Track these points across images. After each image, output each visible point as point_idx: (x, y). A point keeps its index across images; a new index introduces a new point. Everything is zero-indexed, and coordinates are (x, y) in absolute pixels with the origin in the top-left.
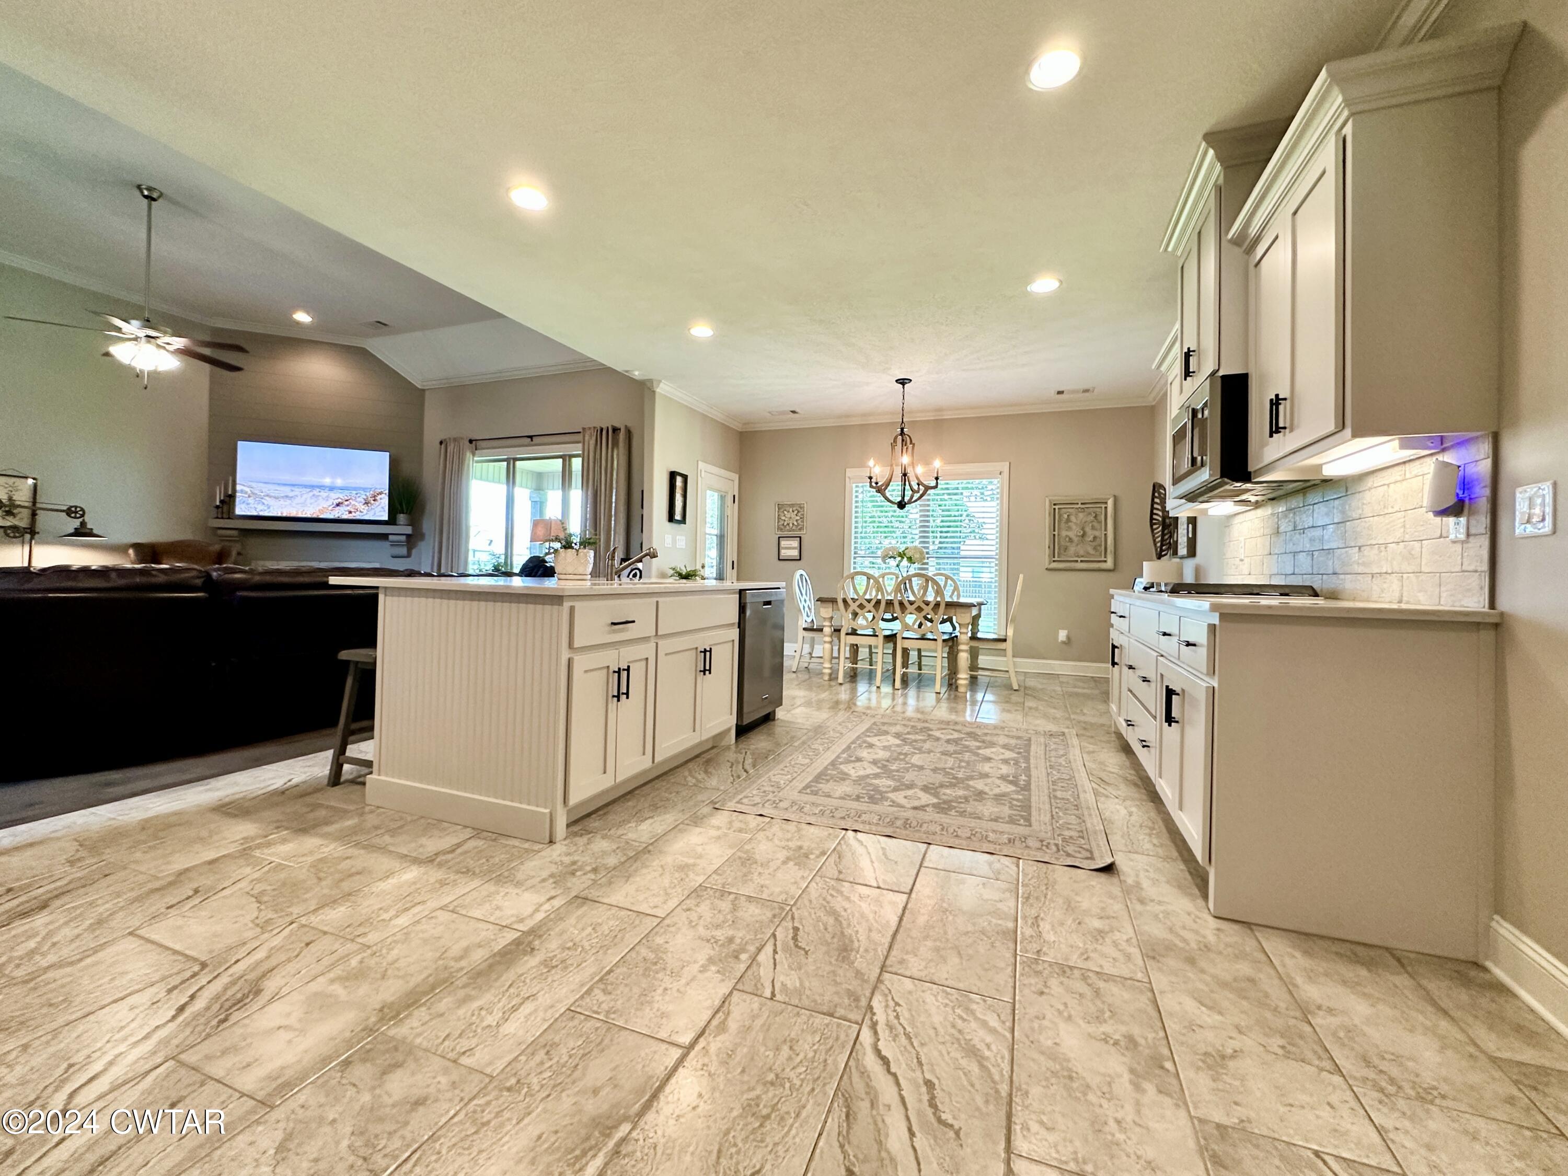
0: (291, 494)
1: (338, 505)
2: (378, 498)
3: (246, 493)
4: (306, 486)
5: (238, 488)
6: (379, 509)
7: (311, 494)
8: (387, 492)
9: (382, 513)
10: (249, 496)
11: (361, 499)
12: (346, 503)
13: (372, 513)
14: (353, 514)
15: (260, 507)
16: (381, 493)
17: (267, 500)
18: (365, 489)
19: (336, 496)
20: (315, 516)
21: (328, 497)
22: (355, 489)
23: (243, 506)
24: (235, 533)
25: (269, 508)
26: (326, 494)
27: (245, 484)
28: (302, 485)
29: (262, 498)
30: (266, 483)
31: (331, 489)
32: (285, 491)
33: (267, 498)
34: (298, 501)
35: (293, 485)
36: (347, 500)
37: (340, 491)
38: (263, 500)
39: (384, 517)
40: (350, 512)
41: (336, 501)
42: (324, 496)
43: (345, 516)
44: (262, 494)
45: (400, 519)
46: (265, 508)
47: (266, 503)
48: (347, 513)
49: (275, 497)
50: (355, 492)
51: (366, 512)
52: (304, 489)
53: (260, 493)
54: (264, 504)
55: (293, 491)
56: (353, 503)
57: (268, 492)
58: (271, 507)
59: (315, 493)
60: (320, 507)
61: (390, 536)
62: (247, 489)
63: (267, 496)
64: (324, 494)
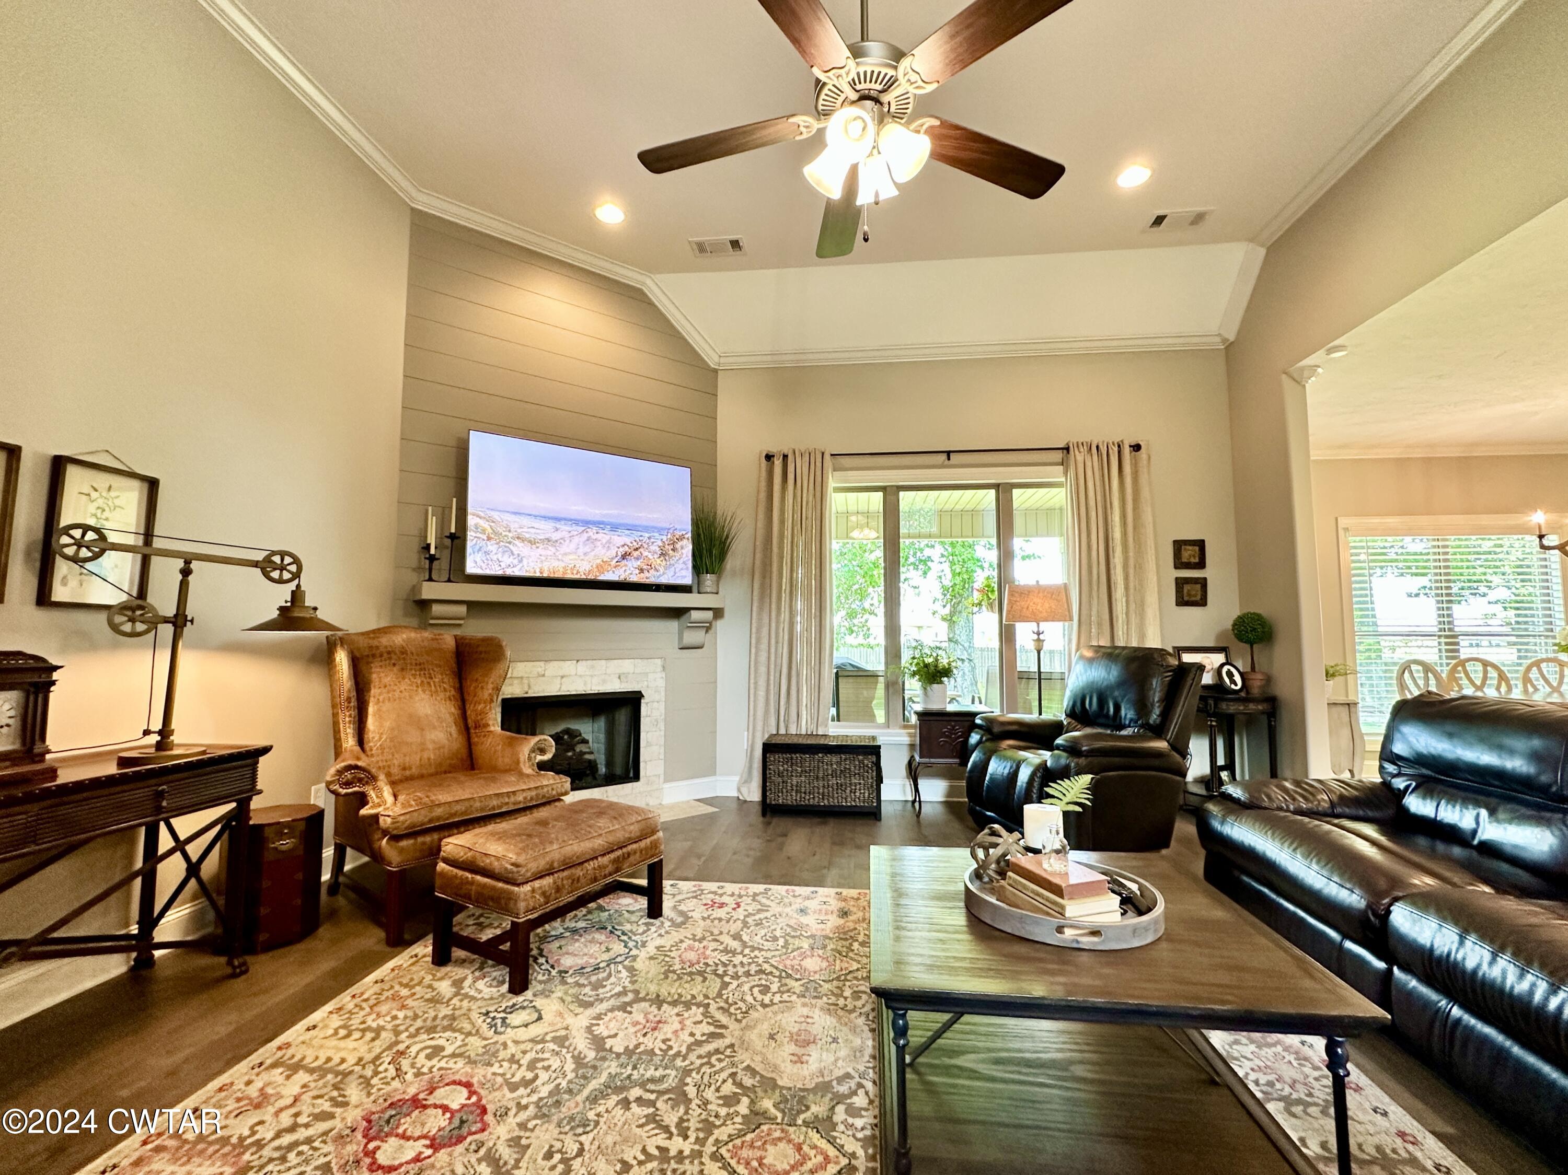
0: (555, 536)
1: (624, 556)
2: (678, 546)
3: (484, 531)
4: (576, 522)
5: (471, 521)
6: (680, 566)
7: (585, 535)
8: (690, 535)
9: (684, 573)
10: (489, 539)
11: (654, 548)
12: (636, 554)
13: (670, 573)
14: (646, 574)
15: (507, 560)
16: (681, 538)
17: (520, 548)
18: (660, 530)
19: (621, 540)
20: (591, 577)
21: (609, 542)
22: (646, 529)
23: (479, 557)
24: (463, 609)
25: (521, 561)
26: (608, 537)
27: (482, 514)
28: (571, 520)
29: (510, 543)
30: (515, 513)
31: (615, 528)
32: (545, 529)
33: (517, 542)
34: (566, 548)
35: (558, 519)
36: (636, 549)
37: (627, 532)
38: (511, 546)
39: (685, 577)
40: (642, 571)
41: (621, 549)
42: (604, 541)
43: (635, 578)
44: (510, 535)
45: (708, 583)
46: (516, 562)
47: (516, 553)
48: (637, 571)
49: (530, 542)
50: (647, 535)
51: (662, 570)
52: (574, 527)
53: (507, 533)
54: (513, 554)
55: (557, 530)
56: (645, 554)
57: (519, 531)
58: (525, 560)
59: (591, 534)
60: (599, 561)
61: (692, 612)
62: (485, 525)
63: (518, 538)
64: (604, 537)
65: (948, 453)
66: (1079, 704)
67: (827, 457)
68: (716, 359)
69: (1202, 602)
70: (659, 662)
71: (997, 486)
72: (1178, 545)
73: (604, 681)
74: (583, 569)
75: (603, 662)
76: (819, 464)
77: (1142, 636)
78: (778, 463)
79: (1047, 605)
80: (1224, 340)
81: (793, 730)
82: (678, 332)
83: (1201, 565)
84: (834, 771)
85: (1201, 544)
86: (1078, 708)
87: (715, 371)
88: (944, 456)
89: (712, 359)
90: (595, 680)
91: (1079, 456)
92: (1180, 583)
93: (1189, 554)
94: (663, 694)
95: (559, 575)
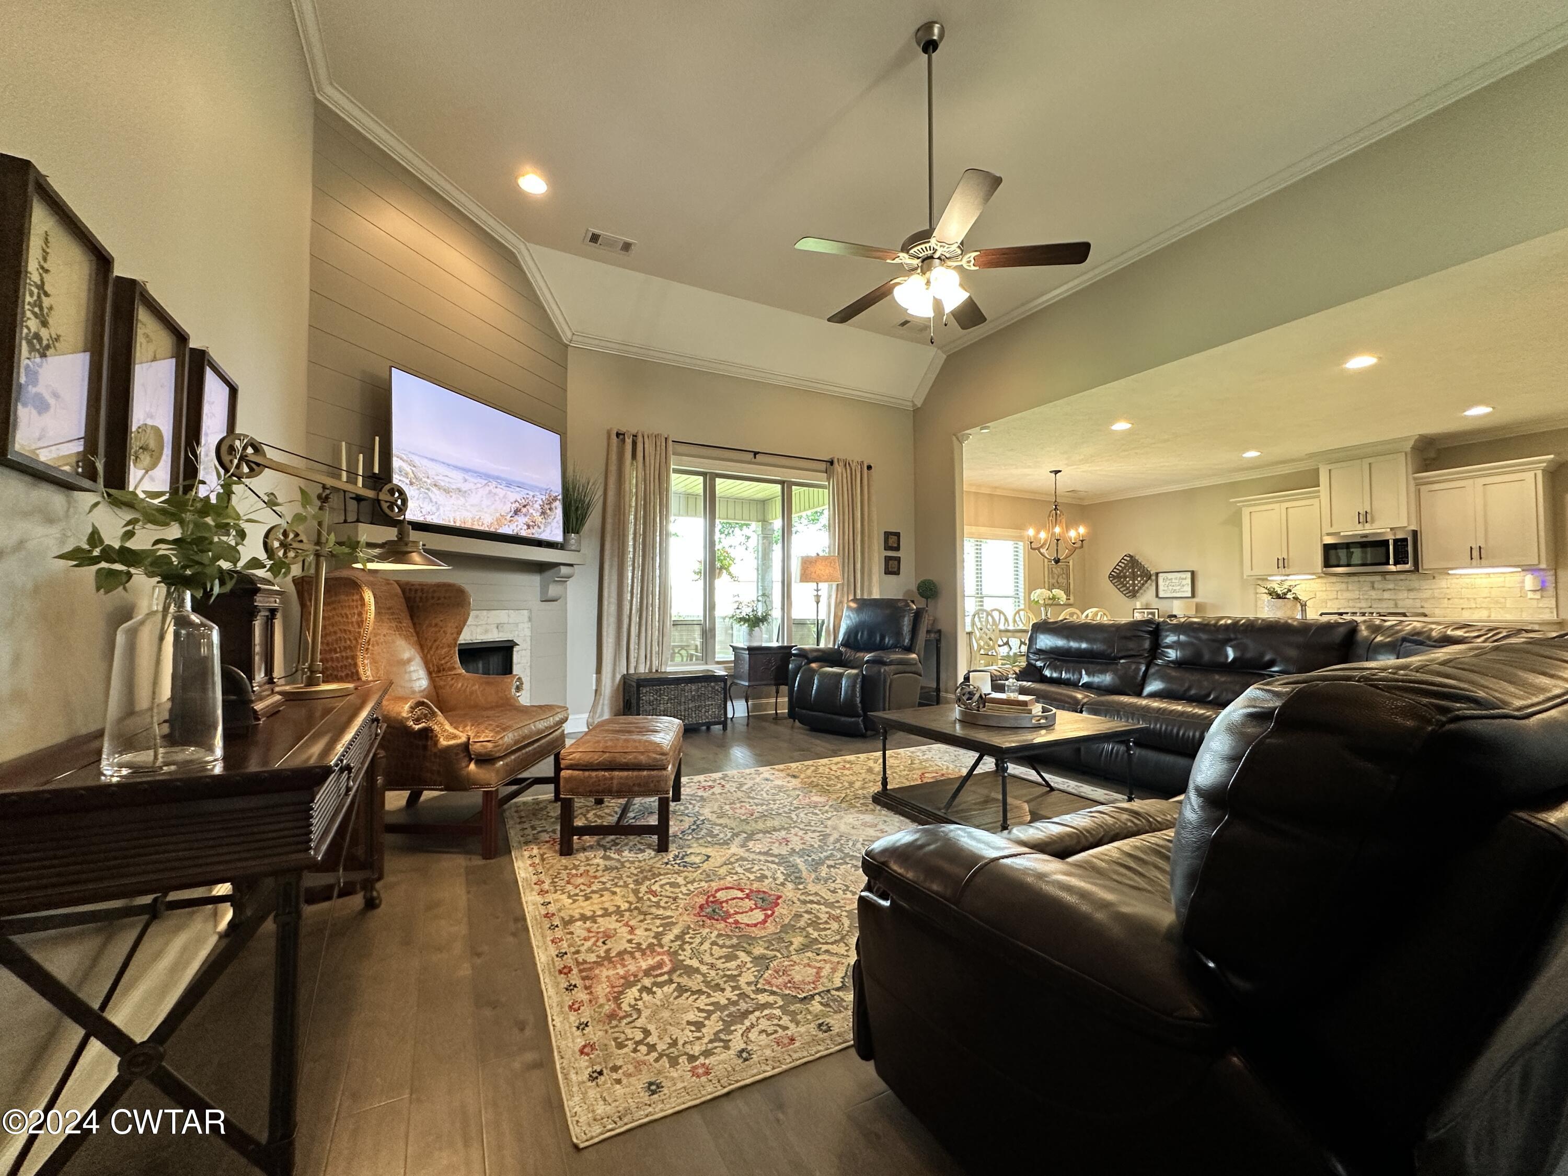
0: (465, 487)
1: (517, 512)
2: (553, 506)
3: (406, 475)
4: (480, 475)
5: (396, 463)
6: (554, 524)
7: (487, 488)
8: (560, 497)
9: (557, 531)
11: (537, 506)
12: (524, 510)
13: (548, 530)
14: (532, 530)
15: (428, 507)
16: (555, 499)
17: (436, 495)
18: (540, 490)
19: (515, 495)
20: (492, 529)
21: (505, 497)
22: (530, 487)
25: (438, 509)
26: (504, 492)
27: (405, 458)
28: (476, 472)
29: (428, 489)
30: (432, 460)
31: (509, 484)
32: (456, 479)
33: (434, 489)
34: (474, 499)
35: (466, 470)
36: (524, 506)
37: (518, 489)
38: (430, 493)
39: (558, 537)
40: (529, 527)
41: (514, 505)
42: (501, 496)
43: (524, 533)
44: (429, 481)
45: (573, 541)
46: (434, 509)
47: (434, 500)
48: (526, 527)
49: (445, 490)
50: (531, 493)
51: (542, 527)
52: (479, 480)
53: (426, 479)
54: (431, 501)
55: (466, 481)
56: (531, 511)
57: (436, 478)
58: (441, 508)
59: (491, 487)
60: (498, 515)
61: (562, 567)
62: (408, 469)
63: (435, 485)
64: (501, 492)
65: (756, 453)
66: (852, 637)
67: (670, 443)
68: (569, 334)
69: (897, 573)
70: (526, 612)
71: (782, 483)
72: (887, 535)
73: (486, 631)
74: (485, 523)
75: (485, 612)
76: (664, 448)
77: (870, 593)
78: (629, 441)
79: (827, 571)
80: (914, 405)
81: (642, 669)
82: (541, 302)
83: (897, 549)
84: (693, 696)
85: (898, 535)
86: (852, 640)
87: (566, 346)
88: (752, 455)
89: (566, 335)
90: (479, 630)
91: (838, 468)
92: (888, 559)
93: (892, 541)
94: (529, 643)
95: (468, 525)
